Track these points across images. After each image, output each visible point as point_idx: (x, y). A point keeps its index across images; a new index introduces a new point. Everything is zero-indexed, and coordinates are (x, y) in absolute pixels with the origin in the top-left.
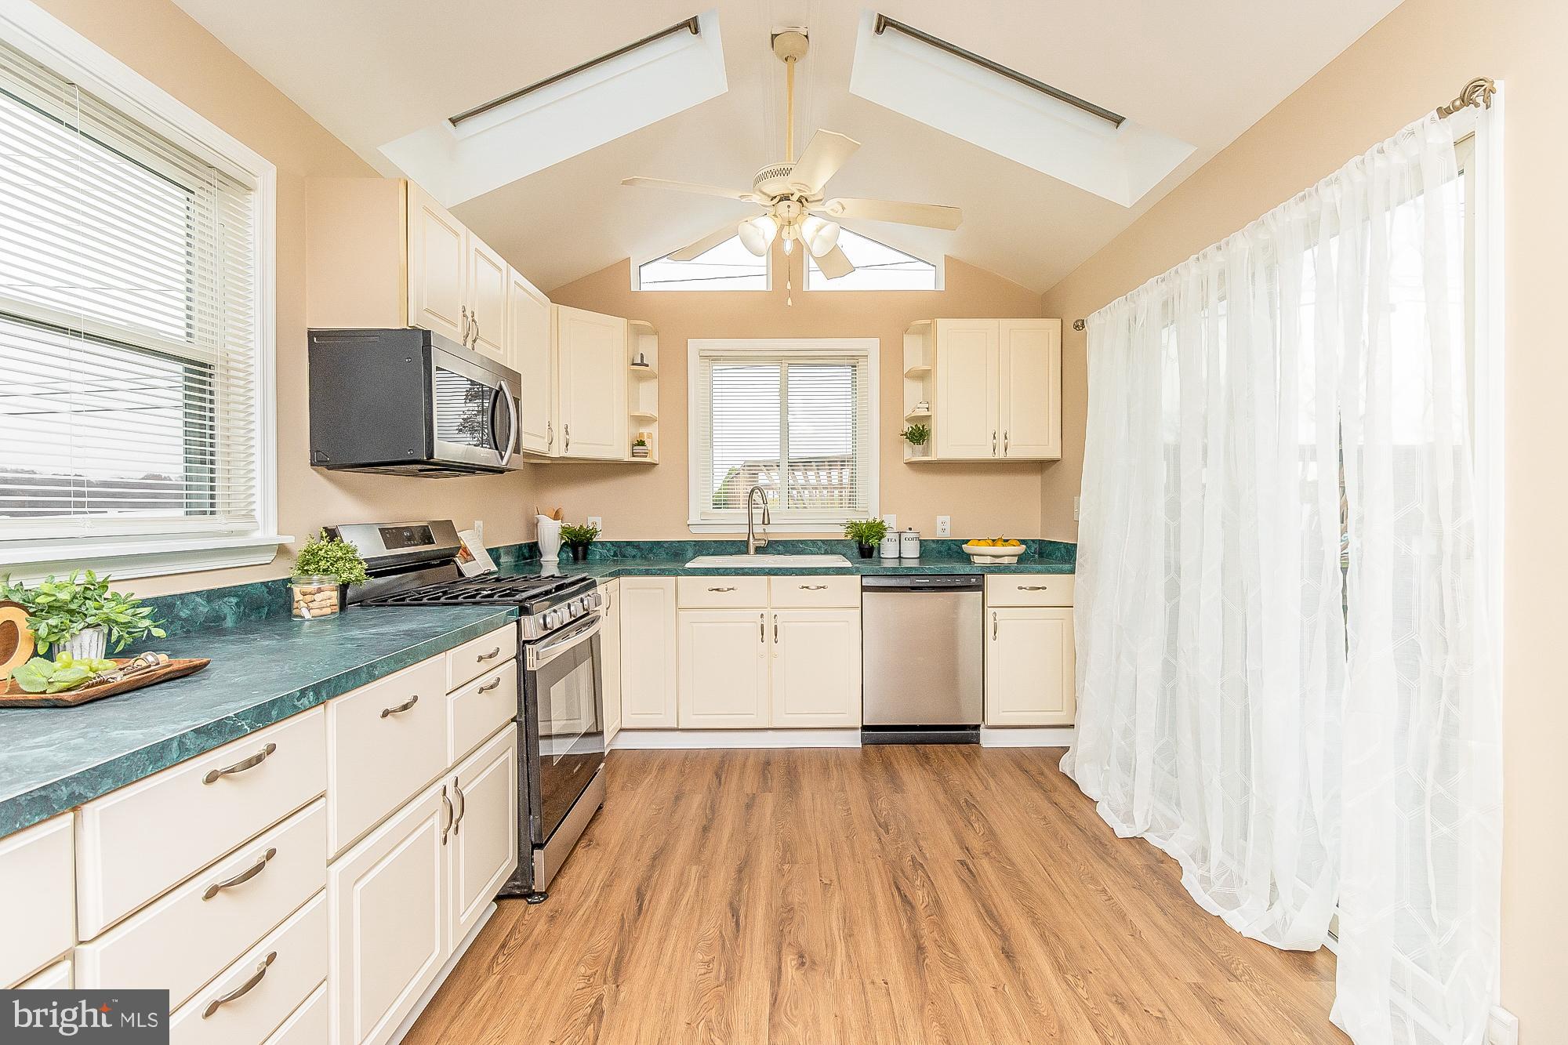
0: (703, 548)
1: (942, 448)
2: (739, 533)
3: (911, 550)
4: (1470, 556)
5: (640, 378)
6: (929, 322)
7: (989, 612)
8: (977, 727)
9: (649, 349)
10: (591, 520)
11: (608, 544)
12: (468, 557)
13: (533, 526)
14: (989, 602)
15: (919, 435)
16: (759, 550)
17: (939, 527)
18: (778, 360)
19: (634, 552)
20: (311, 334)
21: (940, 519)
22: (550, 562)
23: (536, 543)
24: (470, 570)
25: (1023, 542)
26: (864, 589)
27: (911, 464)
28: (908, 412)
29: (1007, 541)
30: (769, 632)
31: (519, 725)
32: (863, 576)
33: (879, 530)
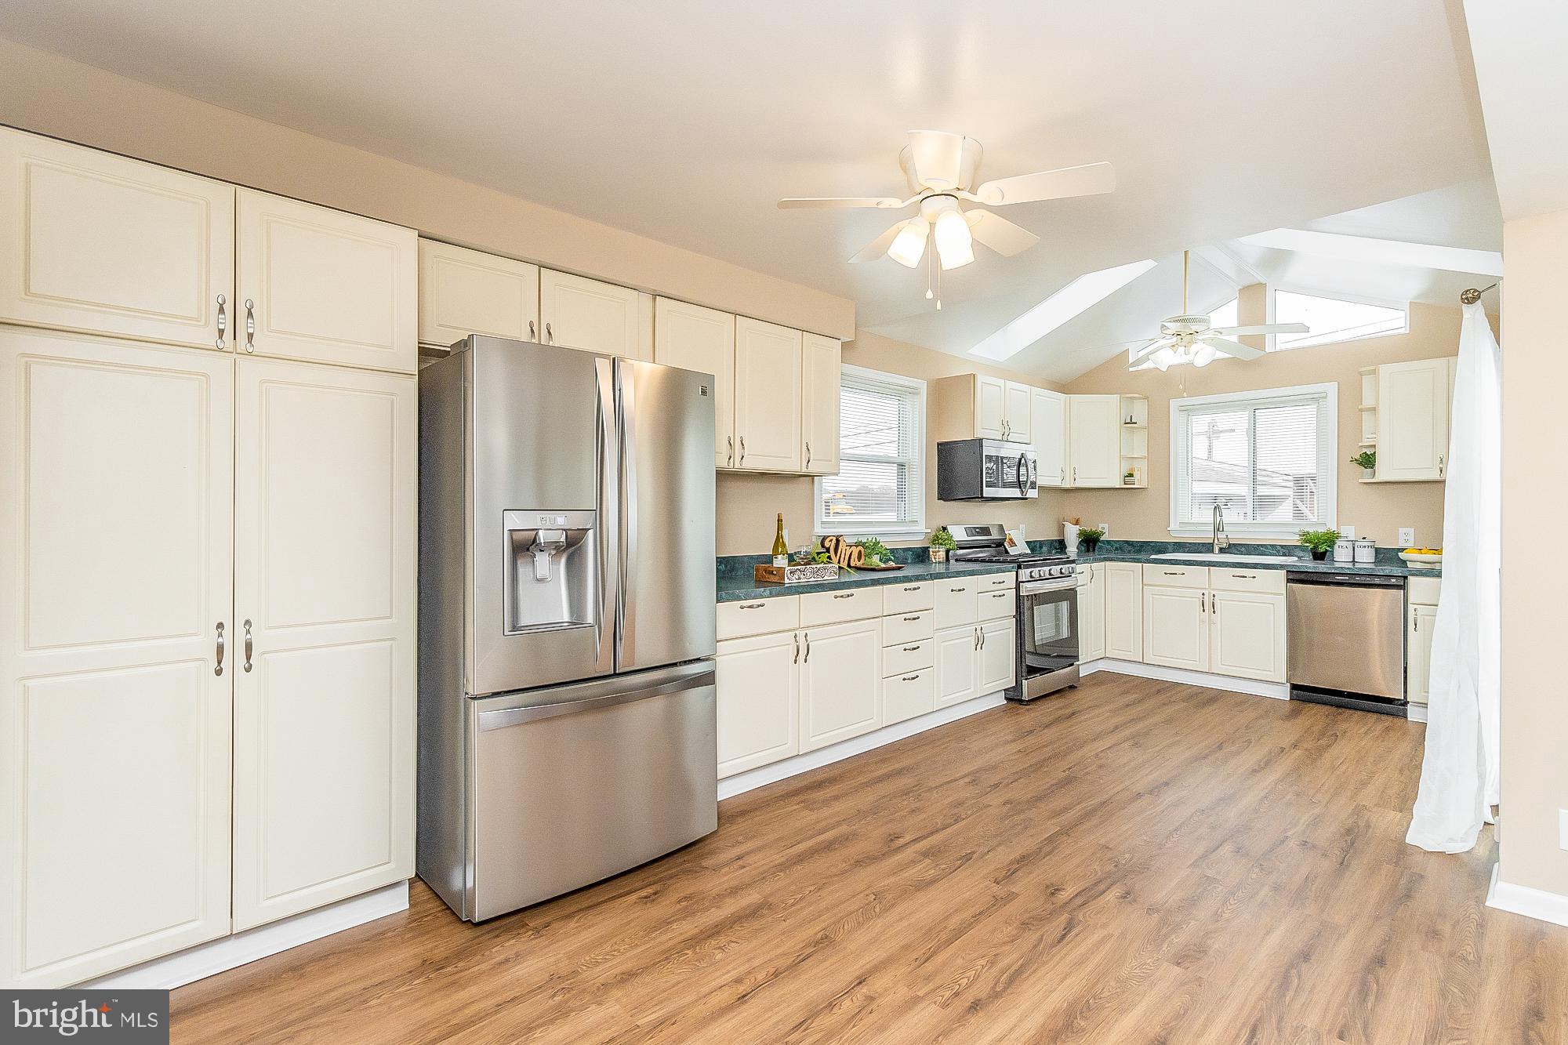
0: (1180, 547)
1: (1383, 472)
2: (1206, 536)
3: (1365, 557)
5: (1133, 431)
6: (1372, 368)
7: (1411, 608)
8: (1406, 703)
9: (1140, 413)
10: (1101, 525)
11: (1113, 542)
12: (1012, 543)
13: (1060, 529)
14: (1410, 600)
15: (1368, 461)
16: (1222, 551)
17: (1402, 537)
19: (1130, 548)
20: (938, 444)
22: (1072, 549)
23: (1064, 540)
24: (1012, 551)
26: (1289, 581)
27: (1363, 484)
28: (1359, 442)
30: (1209, 605)
31: (1017, 620)
32: (1288, 571)
33: (1331, 539)
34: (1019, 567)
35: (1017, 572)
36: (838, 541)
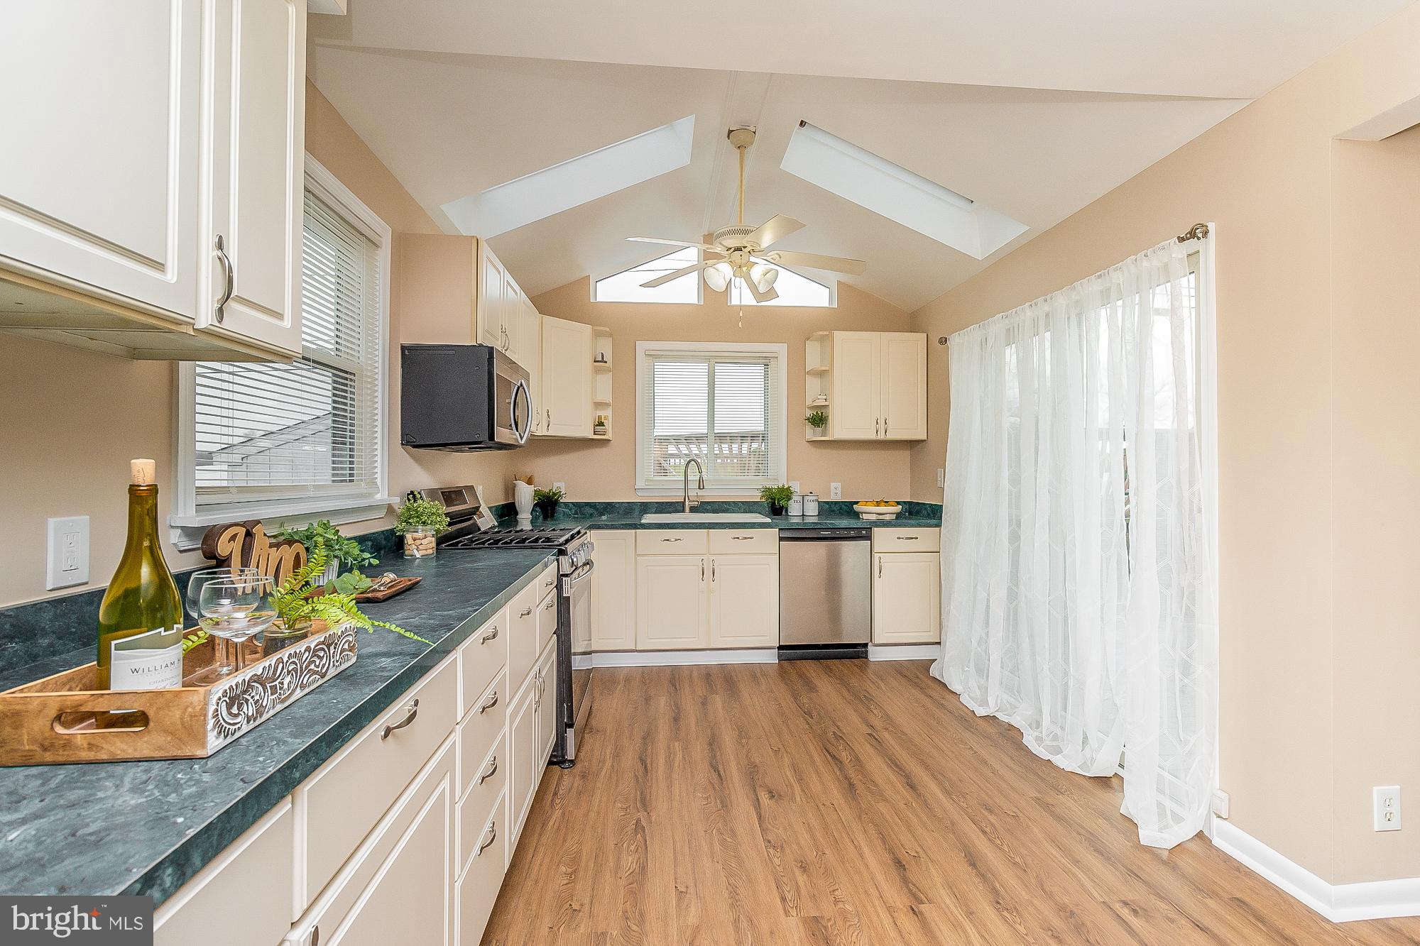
0: (645, 508)
1: (839, 429)
2: (677, 497)
3: (812, 509)
4: (1200, 511)
5: (597, 371)
6: (827, 333)
7: (876, 556)
8: (866, 645)
9: (606, 347)
10: (557, 485)
11: (571, 505)
12: (481, 516)
13: (510, 489)
14: (876, 549)
15: (819, 420)
16: (693, 510)
17: (832, 491)
18: (707, 359)
19: (591, 511)
20: (403, 348)
21: (833, 485)
22: (525, 520)
23: (514, 503)
24: (482, 525)
25: (898, 503)
26: (781, 539)
27: (813, 443)
28: (809, 402)
29: (887, 502)
30: (708, 573)
31: (558, 638)
32: (780, 529)
33: (786, 493)
34: (562, 552)
35: (558, 560)
36: (249, 534)
